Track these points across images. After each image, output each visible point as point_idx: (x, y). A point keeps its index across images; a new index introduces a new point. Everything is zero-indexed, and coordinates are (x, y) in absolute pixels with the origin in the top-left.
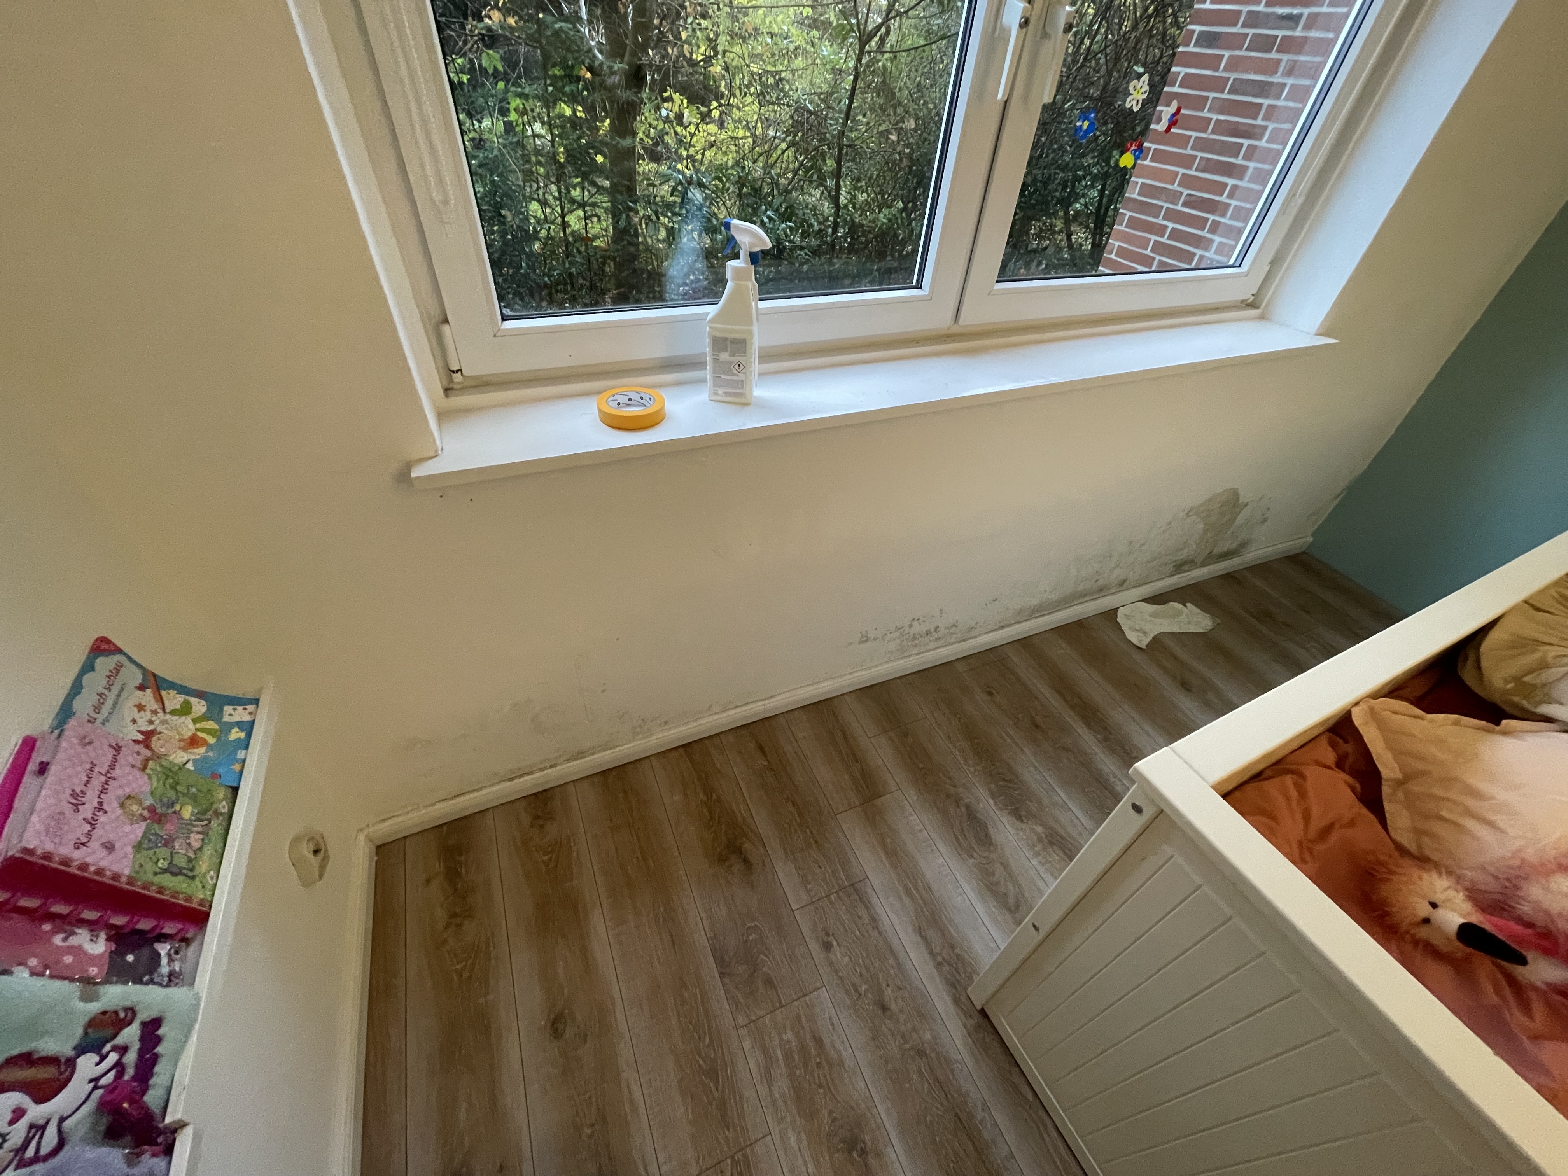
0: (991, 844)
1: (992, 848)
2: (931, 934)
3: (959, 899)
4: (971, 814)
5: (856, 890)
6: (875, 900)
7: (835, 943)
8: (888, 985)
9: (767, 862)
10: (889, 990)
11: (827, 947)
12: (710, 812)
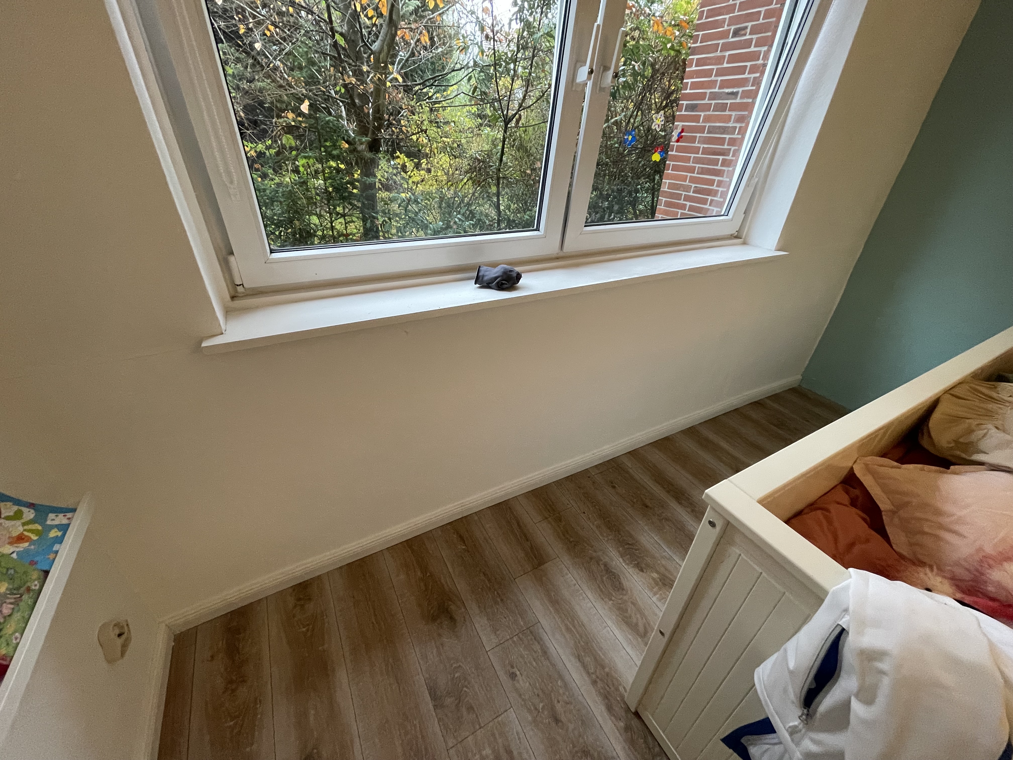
0: (623, 589)
1: (624, 592)
2: (587, 659)
3: (605, 631)
4: (608, 570)
5: (531, 632)
6: (545, 638)
7: (518, 673)
8: (559, 702)
9: (467, 617)
10: (559, 705)
11: (513, 676)
12: (425, 585)
